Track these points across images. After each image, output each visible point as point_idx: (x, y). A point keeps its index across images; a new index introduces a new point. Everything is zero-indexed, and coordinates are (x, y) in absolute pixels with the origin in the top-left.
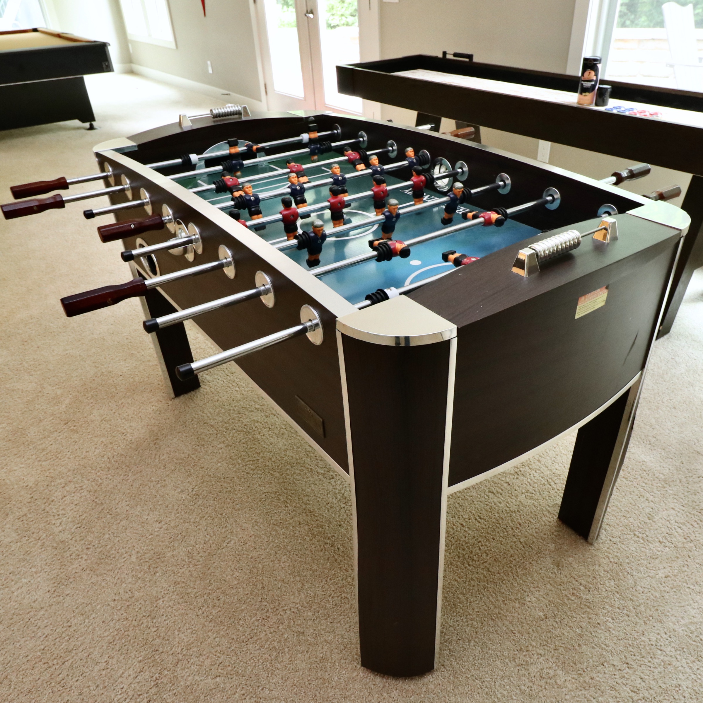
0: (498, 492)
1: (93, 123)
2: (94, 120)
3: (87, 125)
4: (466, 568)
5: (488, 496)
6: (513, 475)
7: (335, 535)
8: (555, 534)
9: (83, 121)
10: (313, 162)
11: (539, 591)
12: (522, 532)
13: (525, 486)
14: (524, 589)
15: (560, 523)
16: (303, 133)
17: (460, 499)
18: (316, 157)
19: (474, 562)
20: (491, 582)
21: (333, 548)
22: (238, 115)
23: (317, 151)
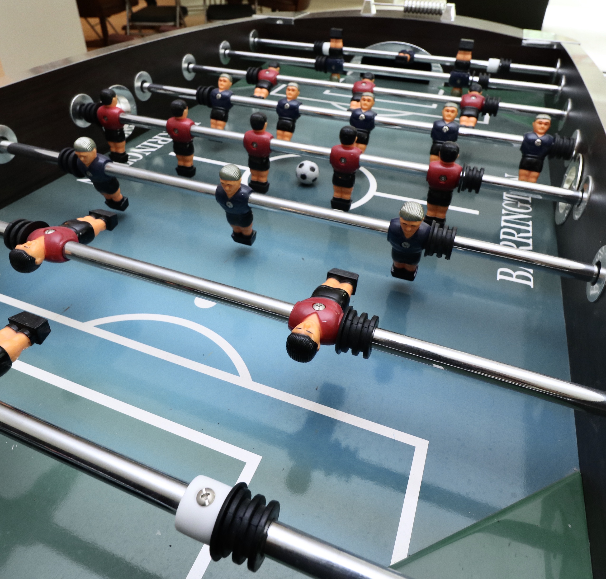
22: (438, 16)
23: (459, 81)
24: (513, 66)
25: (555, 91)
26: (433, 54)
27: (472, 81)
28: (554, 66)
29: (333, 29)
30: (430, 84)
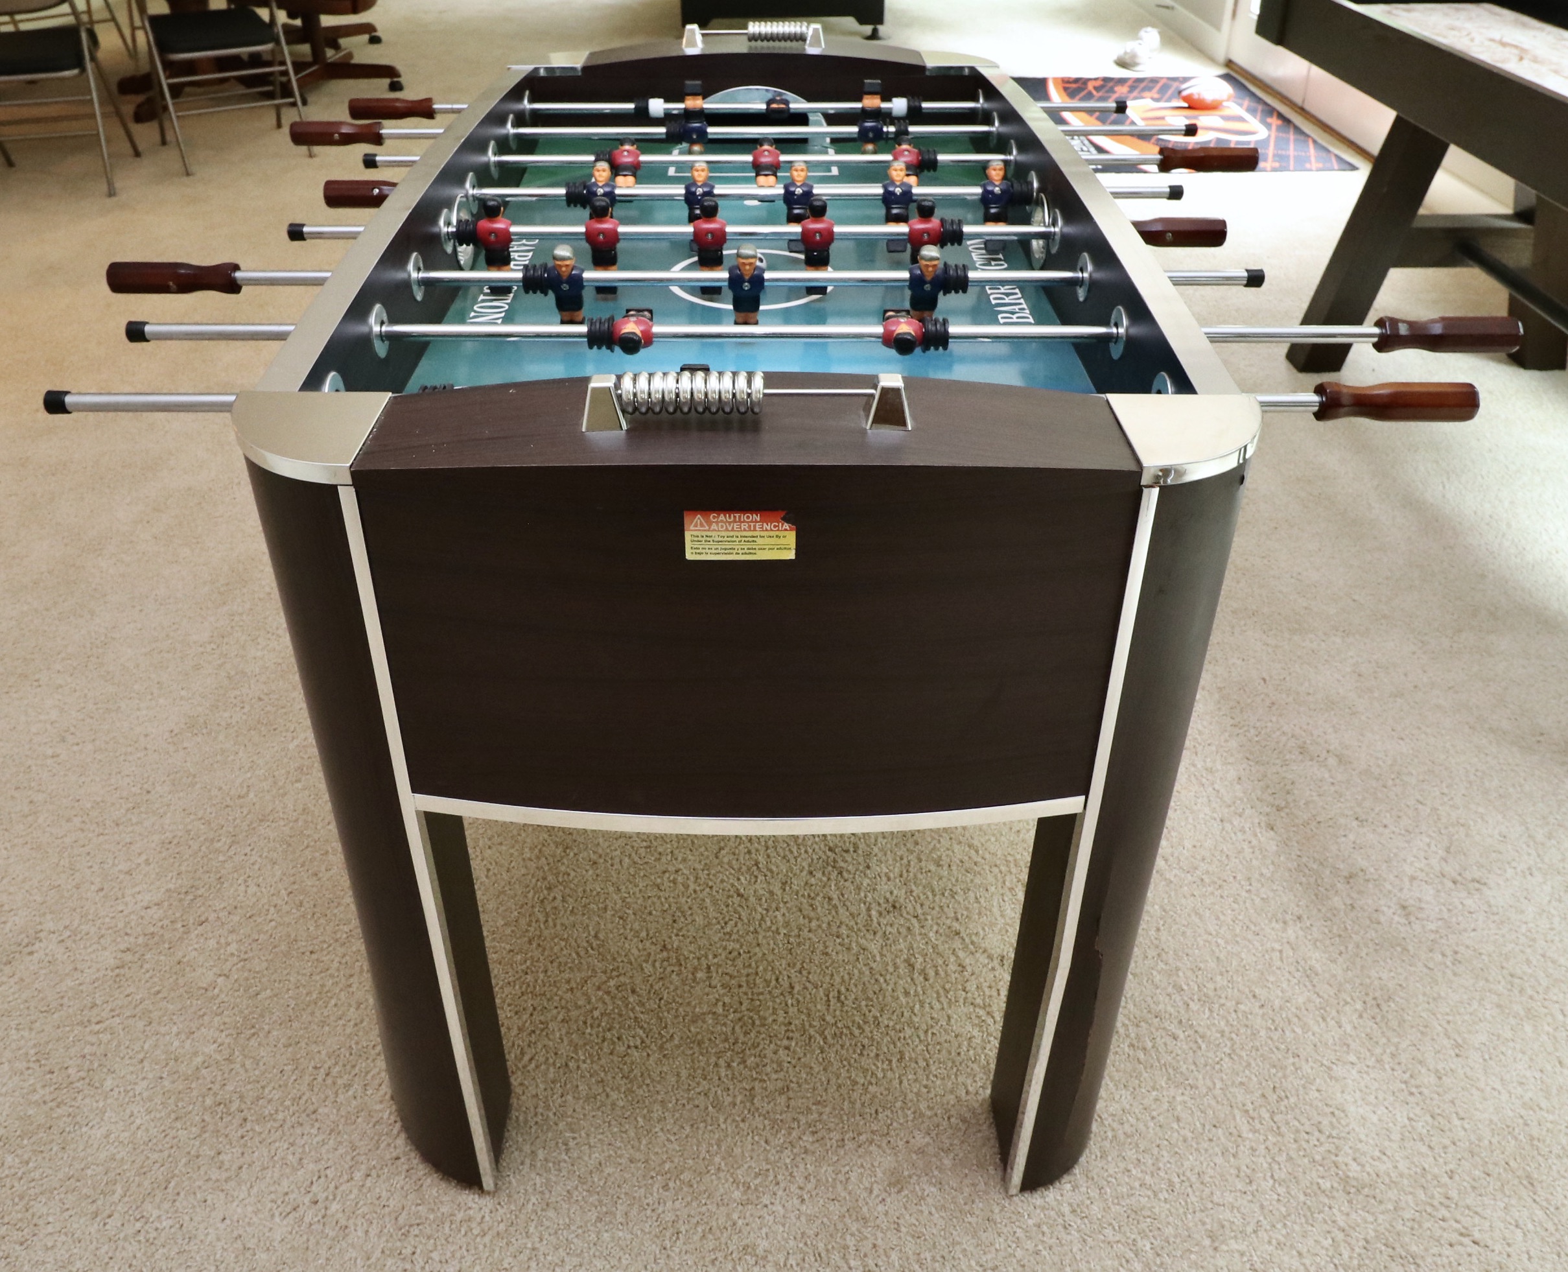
0: (923, 972)
1: (880, 27)
2: (880, 20)
3: (868, 29)
4: (716, 1065)
5: (896, 967)
6: (990, 957)
7: (573, 874)
8: (953, 1120)
9: (862, 21)
10: (864, 152)
11: (803, 1201)
12: (889, 1074)
13: (995, 994)
14: (780, 1177)
15: (986, 1106)
16: (896, 96)
17: (838, 941)
18: (870, 147)
19: (742, 1066)
20: (734, 1120)
21: (545, 892)
22: (800, 42)
23: (871, 135)
24: (925, 105)
25: (988, 133)
26: (809, 100)
27: (888, 132)
28: (976, 100)
29: (688, 82)
30: (810, 143)
